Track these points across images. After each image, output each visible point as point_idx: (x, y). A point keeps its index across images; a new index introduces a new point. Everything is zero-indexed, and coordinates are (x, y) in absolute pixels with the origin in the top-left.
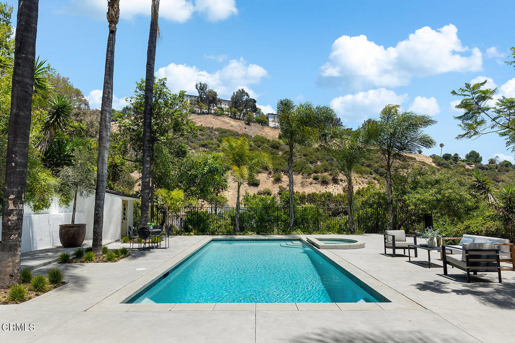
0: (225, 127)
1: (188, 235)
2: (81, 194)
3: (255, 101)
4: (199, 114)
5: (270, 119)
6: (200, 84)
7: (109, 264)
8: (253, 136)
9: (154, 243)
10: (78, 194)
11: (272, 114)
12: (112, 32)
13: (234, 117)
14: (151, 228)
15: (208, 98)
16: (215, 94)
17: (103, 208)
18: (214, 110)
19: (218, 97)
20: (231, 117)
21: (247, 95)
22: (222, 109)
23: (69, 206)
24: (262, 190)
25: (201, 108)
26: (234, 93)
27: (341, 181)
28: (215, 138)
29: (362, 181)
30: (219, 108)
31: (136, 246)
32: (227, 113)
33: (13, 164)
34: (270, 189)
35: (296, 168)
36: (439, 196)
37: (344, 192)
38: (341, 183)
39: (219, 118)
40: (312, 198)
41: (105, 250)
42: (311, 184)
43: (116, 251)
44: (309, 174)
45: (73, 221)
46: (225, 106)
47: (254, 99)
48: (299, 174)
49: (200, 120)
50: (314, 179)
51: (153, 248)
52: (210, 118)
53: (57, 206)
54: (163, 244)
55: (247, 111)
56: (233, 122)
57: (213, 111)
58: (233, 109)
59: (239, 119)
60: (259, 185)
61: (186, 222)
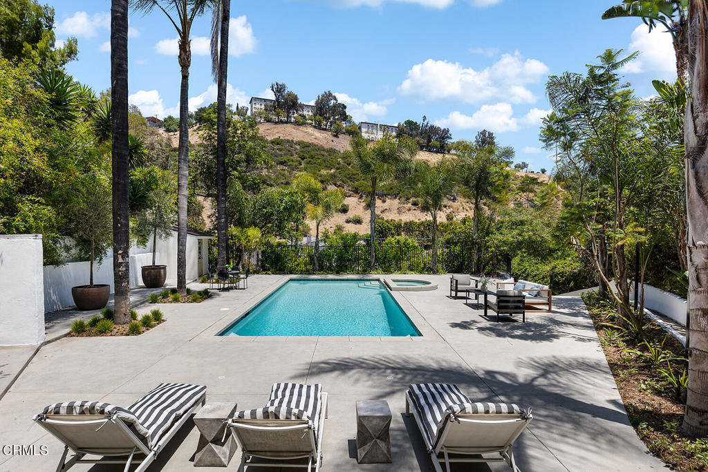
0: (307, 140)
1: (266, 274)
2: (160, 237)
3: (345, 107)
4: (276, 123)
5: (364, 130)
6: (277, 84)
7: (195, 304)
8: (342, 152)
9: (233, 283)
10: (157, 237)
11: (366, 123)
12: (185, 78)
13: (318, 127)
14: (230, 270)
15: (286, 102)
16: (296, 98)
17: (185, 253)
18: (295, 118)
19: (299, 101)
20: (315, 127)
21: (335, 98)
22: (304, 117)
23: (146, 246)
24: (351, 217)
25: (278, 115)
26: (319, 97)
27: (445, 207)
28: (296, 153)
29: (470, 208)
30: (300, 115)
31: (216, 286)
32: (310, 121)
33: (119, 225)
34: (361, 216)
35: (392, 191)
36: (520, 238)
37: (448, 220)
38: (445, 209)
39: (301, 128)
40: (409, 228)
41: (189, 291)
42: (409, 210)
43: (200, 293)
44: (408, 199)
45: (154, 263)
46: (308, 113)
47: (343, 105)
48: (395, 198)
49: (277, 131)
50: (412, 204)
51: (232, 288)
52: (289, 128)
53: (136, 247)
54: (241, 284)
55: (334, 118)
56: (317, 134)
57: (293, 120)
58: (318, 117)
59: (325, 130)
60: (347, 211)
61: (262, 261)
